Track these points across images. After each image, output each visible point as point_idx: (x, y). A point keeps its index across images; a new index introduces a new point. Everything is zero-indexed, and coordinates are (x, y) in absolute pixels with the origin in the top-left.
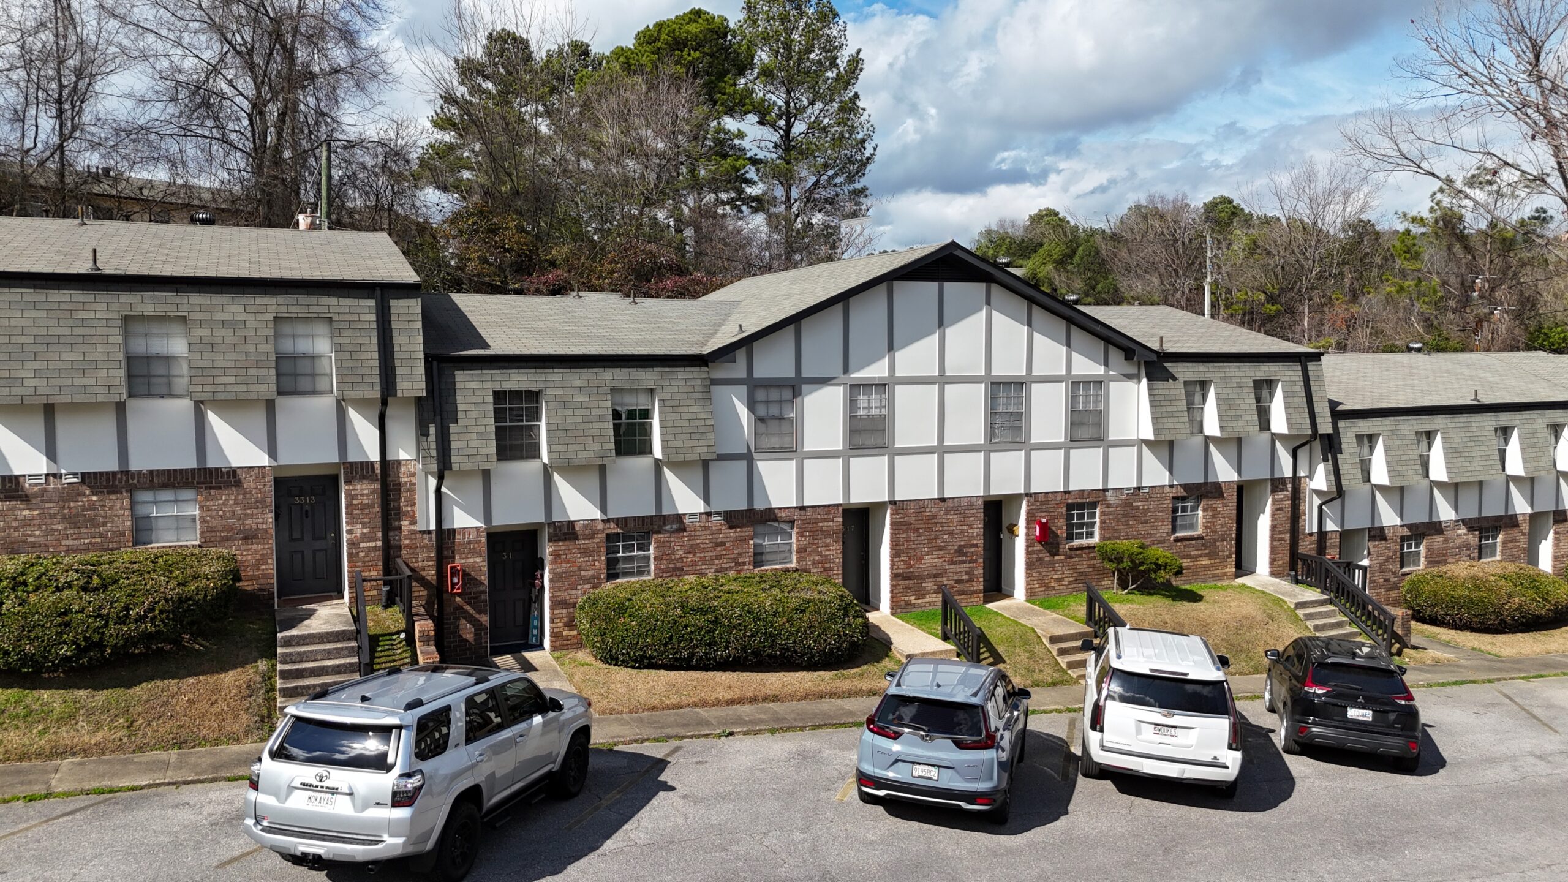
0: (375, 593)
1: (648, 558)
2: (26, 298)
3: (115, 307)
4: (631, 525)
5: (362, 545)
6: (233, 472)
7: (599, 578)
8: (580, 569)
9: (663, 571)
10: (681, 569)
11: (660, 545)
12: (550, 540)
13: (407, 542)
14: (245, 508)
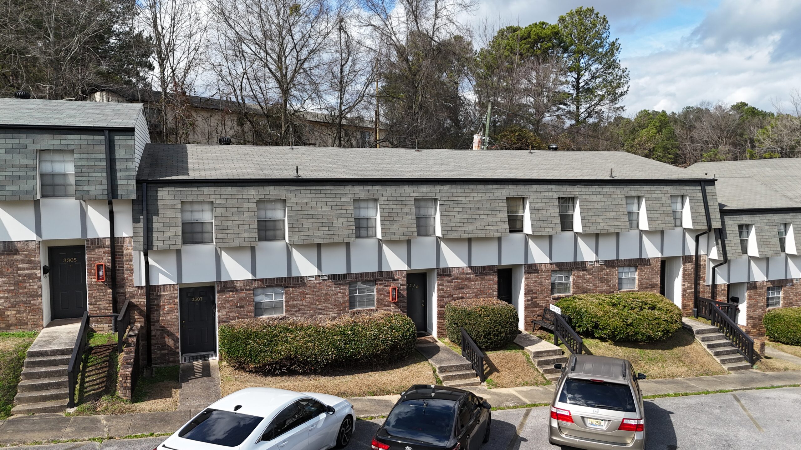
0: (691, 311)
1: (779, 298)
2: (597, 190)
3: (623, 193)
4: (776, 283)
5: (688, 291)
6: (649, 260)
7: (764, 306)
8: (758, 303)
9: (786, 304)
10: (792, 303)
11: (786, 292)
12: (747, 290)
13: (702, 290)
14: (652, 275)
